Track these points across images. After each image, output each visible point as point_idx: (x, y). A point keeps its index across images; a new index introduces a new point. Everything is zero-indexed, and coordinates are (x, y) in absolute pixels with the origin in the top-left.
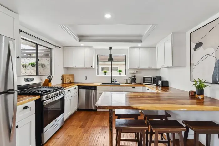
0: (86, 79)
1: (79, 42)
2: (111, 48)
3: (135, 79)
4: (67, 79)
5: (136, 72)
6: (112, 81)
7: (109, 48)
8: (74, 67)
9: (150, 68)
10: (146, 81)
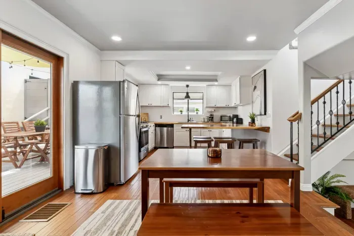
1: (158, 80)
2: (188, 86)
3: (213, 118)
4: (143, 118)
5: (213, 110)
6: (188, 120)
7: (185, 86)
8: (150, 105)
9: (227, 106)
10: (223, 120)
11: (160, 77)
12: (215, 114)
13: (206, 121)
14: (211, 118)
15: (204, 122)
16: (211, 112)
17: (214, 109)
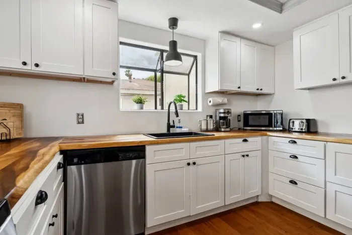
0: (83, 122)
2: (174, 23)
8: (30, 68)
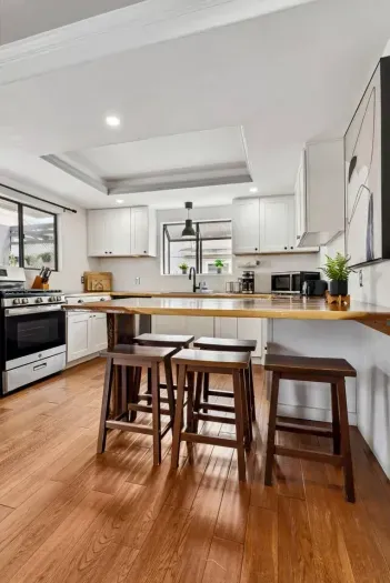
1: (108, 193)
2: (189, 205)
3: (252, 281)
4: (94, 283)
5: (254, 263)
6: (195, 288)
7: (184, 206)
8: (108, 254)
9: (289, 250)
10: (278, 286)
11: (112, 184)
12: (257, 271)
13: (237, 289)
14: (249, 282)
15: (232, 294)
16: (250, 267)
17: (257, 258)
